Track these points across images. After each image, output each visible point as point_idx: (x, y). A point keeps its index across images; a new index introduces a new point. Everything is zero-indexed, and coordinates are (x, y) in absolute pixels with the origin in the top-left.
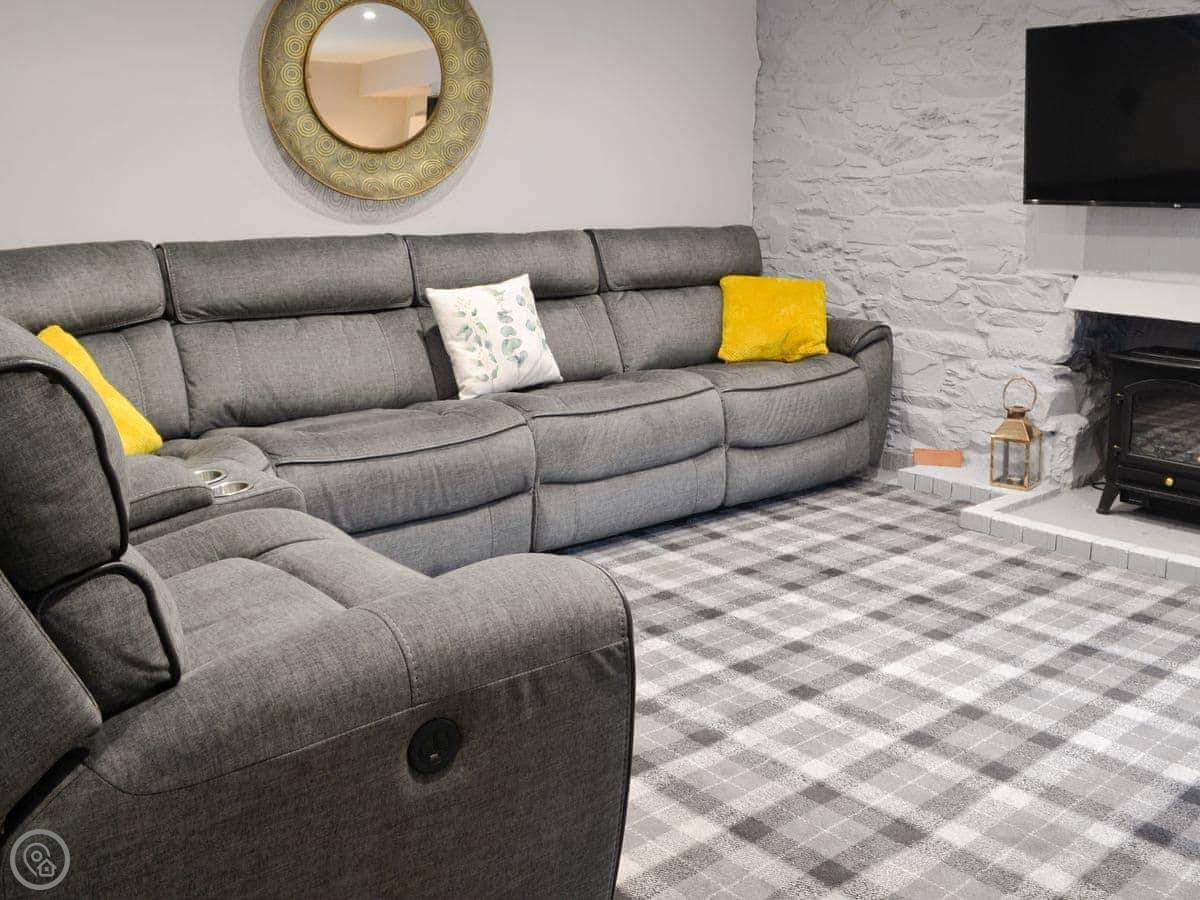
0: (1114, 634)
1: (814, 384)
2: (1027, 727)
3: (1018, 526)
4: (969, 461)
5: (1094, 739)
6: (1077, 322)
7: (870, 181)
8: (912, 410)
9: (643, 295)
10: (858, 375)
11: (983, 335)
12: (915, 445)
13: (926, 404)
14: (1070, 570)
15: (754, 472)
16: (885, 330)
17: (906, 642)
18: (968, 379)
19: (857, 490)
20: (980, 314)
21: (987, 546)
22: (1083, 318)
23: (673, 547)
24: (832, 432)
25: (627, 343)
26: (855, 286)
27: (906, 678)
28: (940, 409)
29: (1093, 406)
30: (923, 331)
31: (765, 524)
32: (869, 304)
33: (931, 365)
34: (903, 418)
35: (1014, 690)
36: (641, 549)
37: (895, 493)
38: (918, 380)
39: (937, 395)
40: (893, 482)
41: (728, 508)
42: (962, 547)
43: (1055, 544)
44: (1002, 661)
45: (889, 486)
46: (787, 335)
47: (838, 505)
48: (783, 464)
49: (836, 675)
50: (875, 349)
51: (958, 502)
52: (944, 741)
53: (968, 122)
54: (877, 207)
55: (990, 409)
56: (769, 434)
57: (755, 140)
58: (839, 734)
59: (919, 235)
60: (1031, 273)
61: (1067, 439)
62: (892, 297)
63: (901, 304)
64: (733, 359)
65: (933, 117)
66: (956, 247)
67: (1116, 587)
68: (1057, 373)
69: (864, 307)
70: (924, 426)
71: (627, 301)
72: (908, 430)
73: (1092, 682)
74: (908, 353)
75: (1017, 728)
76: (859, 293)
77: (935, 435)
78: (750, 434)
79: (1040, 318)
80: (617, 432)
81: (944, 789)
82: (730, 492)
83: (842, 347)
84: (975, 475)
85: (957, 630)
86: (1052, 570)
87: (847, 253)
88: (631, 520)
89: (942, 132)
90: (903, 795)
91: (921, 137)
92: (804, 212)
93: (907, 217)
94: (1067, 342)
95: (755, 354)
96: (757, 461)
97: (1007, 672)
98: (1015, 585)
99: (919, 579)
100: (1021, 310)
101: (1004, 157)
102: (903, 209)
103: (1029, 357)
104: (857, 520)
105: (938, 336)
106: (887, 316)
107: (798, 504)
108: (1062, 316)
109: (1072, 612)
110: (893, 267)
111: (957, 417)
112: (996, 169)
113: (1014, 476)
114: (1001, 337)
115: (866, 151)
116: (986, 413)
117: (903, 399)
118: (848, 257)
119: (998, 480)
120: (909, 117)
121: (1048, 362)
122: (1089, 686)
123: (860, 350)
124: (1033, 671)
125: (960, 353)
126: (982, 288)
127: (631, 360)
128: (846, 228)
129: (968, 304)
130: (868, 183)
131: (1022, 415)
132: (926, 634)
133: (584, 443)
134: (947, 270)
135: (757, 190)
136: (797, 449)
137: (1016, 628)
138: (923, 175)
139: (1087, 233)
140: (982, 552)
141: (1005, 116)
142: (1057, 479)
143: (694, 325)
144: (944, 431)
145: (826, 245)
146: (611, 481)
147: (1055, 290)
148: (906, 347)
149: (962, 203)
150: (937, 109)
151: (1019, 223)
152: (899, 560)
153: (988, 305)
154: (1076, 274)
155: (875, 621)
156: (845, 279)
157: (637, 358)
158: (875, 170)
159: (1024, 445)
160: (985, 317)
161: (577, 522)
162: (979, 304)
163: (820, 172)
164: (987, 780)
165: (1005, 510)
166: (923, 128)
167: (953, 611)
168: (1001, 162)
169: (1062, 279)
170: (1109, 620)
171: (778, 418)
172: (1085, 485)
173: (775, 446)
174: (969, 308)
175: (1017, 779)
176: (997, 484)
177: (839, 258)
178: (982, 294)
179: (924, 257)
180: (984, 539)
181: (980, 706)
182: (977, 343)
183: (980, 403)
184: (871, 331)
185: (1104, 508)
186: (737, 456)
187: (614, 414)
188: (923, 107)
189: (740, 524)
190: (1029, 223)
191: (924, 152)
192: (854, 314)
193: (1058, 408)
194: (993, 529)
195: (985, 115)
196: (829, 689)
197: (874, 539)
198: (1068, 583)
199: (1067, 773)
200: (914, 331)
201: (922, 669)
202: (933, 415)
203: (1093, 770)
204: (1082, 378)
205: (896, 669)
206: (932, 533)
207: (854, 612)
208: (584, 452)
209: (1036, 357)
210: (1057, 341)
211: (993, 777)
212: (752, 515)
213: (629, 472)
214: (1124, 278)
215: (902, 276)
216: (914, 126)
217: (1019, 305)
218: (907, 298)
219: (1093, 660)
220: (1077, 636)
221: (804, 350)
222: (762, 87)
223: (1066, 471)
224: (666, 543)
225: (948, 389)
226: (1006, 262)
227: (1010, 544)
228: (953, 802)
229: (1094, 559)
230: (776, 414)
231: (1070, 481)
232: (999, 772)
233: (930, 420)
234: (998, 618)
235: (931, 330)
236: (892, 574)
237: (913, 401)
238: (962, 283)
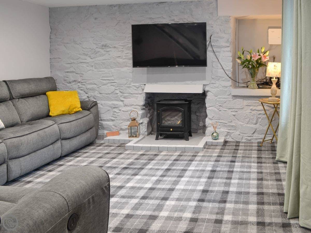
0: (172, 165)
1: (81, 119)
2: (165, 188)
3: (140, 146)
4: (121, 133)
5: (180, 186)
6: (146, 96)
7: (88, 63)
8: (104, 123)
9: (24, 99)
10: (91, 115)
11: (122, 101)
12: (106, 132)
13: (108, 120)
14: (155, 154)
15: (69, 145)
16: (96, 102)
17: (128, 178)
18: (119, 112)
19: (94, 146)
20: (121, 96)
21: (134, 152)
22: (147, 94)
23: (50, 171)
24: (86, 131)
25: (22, 114)
26: (85, 92)
27: (133, 186)
28: (112, 121)
29: (150, 115)
30: (105, 102)
31: (74, 159)
32: (89, 96)
33: (108, 110)
34: (102, 125)
35: (158, 182)
36: (40, 173)
37: (104, 145)
38: (105, 115)
39: (111, 118)
40: (102, 142)
41: (62, 157)
42: (128, 154)
43: (150, 149)
44: (153, 176)
45: (102, 143)
46: (70, 106)
47: (91, 150)
48: (76, 142)
49: (116, 190)
50: (94, 108)
51: (121, 144)
52: (150, 196)
53: (115, 47)
54: (91, 70)
55: (125, 119)
56: (71, 134)
57: (50, 52)
58: (125, 202)
59: (103, 77)
60: (133, 85)
61: (145, 124)
62: (96, 94)
63: (99, 95)
64: (54, 115)
65: (105, 46)
66: (114, 79)
67: (167, 155)
68: (142, 108)
69: (88, 97)
70: (108, 126)
71: (20, 102)
72: (103, 128)
73: (173, 175)
74: (102, 108)
75: (163, 189)
76: (86, 93)
77: (111, 128)
78: (67, 135)
79: (137, 95)
80: (31, 140)
81: (156, 206)
82: (63, 152)
83: (86, 108)
84: (124, 136)
85: (139, 172)
86: (152, 155)
87: (82, 83)
88: (36, 166)
89: (108, 50)
90: (148, 210)
91: (102, 51)
92: (67, 72)
93: (100, 72)
94: (144, 100)
95: (61, 113)
96: (69, 142)
97: (155, 178)
98: (146, 160)
99: (122, 163)
100: (132, 94)
101: (125, 56)
102: (98, 70)
103: (135, 105)
104: (98, 153)
105: (110, 103)
106: (95, 99)
107: (80, 152)
108: (142, 94)
109: (161, 162)
110: (96, 85)
111: (117, 123)
112: (123, 59)
113: (134, 135)
114: (127, 101)
115: (87, 55)
116: (124, 121)
117: (101, 120)
118: (82, 84)
119: (130, 137)
120: (98, 46)
121: (140, 106)
122: (173, 176)
123: (91, 109)
124: (160, 177)
125: (116, 106)
126: (121, 89)
127: (23, 119)
128: (81, 76)
129: (118, 94)
130: (87, 63)
131: (135, 120)
132: (132, 175)
133: (21, 145)
134: (112, 85)
135: (52, 66)
136: (78, 137)
137: (151, 169)
138: (104, 61)
139: (147, 74)
140: (134, 154)
141: (125, 46)
142: (144, 134)
143: (41, 107)
144: (113, 127)
145: (75, 81)
146: (30, 155)
147: (140, 88)
148: (101, 106)
149: (115, 68)
150: (106, 44)
151: (130, 72)
152: (115, 160)
153: (123, 93)
154: (145, 84)
155: (118, 176)
156: (82, 90)
157: (25, 118)
158: (89, 60)
159: (136, 127)
160: (122, 96)
161: (21, 169)
162: (121, 93)
163: (72, 61)
164: (164, 201)
165: (135, 143)
166: (103, 49)
167: (135, 168)
168: (124, 57)
169: (142, 85)
170: (169, 162)
171: (73, 130)
172: (149, 134)
173: (73, 137)
174: (118, 95)
175: (170, 199)
176: (130, 138)
177: (79, 84)
178: (121, 91)
179: (105, 82)
180: (133, 151)
181: (153, 187)
182: (121, 103)
183: (123, 118)
184: (92, 103)
185: (157, 139)
186: (64, 142)
187: (29, 135)
188: (102, 43)
189: (66, 161)
190: (133, 72)
191: (103, 55)
192: (85, 99)
193: (143, 117)
194: (134, 148)
195: (120, 46)
196: (116, 193)
197: (105, 157)
198: (157, 157)
199: (179, 195)
200: (103, 102)
201: (135, 183)
202: (110, 123)
203: (183, 193)
204: (147, 109)
205: (130, 185)
206: (119, 152)
207: (111, 175)
208: (21, 148)
209: (137, 105)
210: (141, 100)
211: (164, 200)
212: (68, 158)
213: (35, 151)
214: (156, 84)
215: (99, 88)
216: (100, 48)
217: (132, 93)
218: (100, 93)
219: (171, 171)
220: (165, 167)
221: (75, 110)
222: (52, 37)
223: (145, 132)
224: (47, 170)
225: (114, 116)
226: (127, 82)
227: (139, 151)
228: (159, 208)
229: (160, 150)
230: (73, 128)
231: (146, 134)
232: (165, 199)
233: (110, 125)
234: (146, 168)
235: (108, 101)
236: (115, 164)
237: (104, 120)
238: (116, 88)
